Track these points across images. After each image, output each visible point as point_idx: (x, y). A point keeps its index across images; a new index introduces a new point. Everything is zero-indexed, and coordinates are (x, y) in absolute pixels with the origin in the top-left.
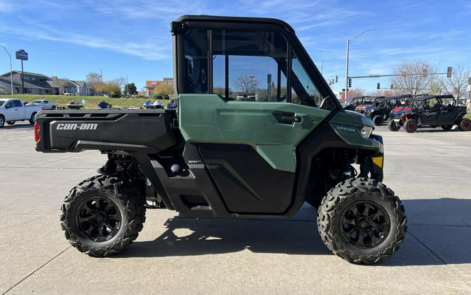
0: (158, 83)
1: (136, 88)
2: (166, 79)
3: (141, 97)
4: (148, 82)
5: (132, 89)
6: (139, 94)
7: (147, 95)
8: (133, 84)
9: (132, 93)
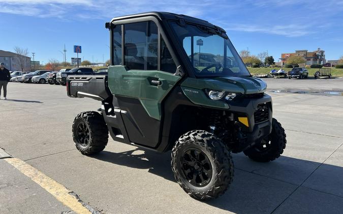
0: (291, 55)
1: (273, 60)
2: (297, 52)
3: (276, 66)
4: (283, 55)
5: (270, 61)
6: (276, 64)
7: (282, 64)
8: (272, 57)
9: (270, 64)
